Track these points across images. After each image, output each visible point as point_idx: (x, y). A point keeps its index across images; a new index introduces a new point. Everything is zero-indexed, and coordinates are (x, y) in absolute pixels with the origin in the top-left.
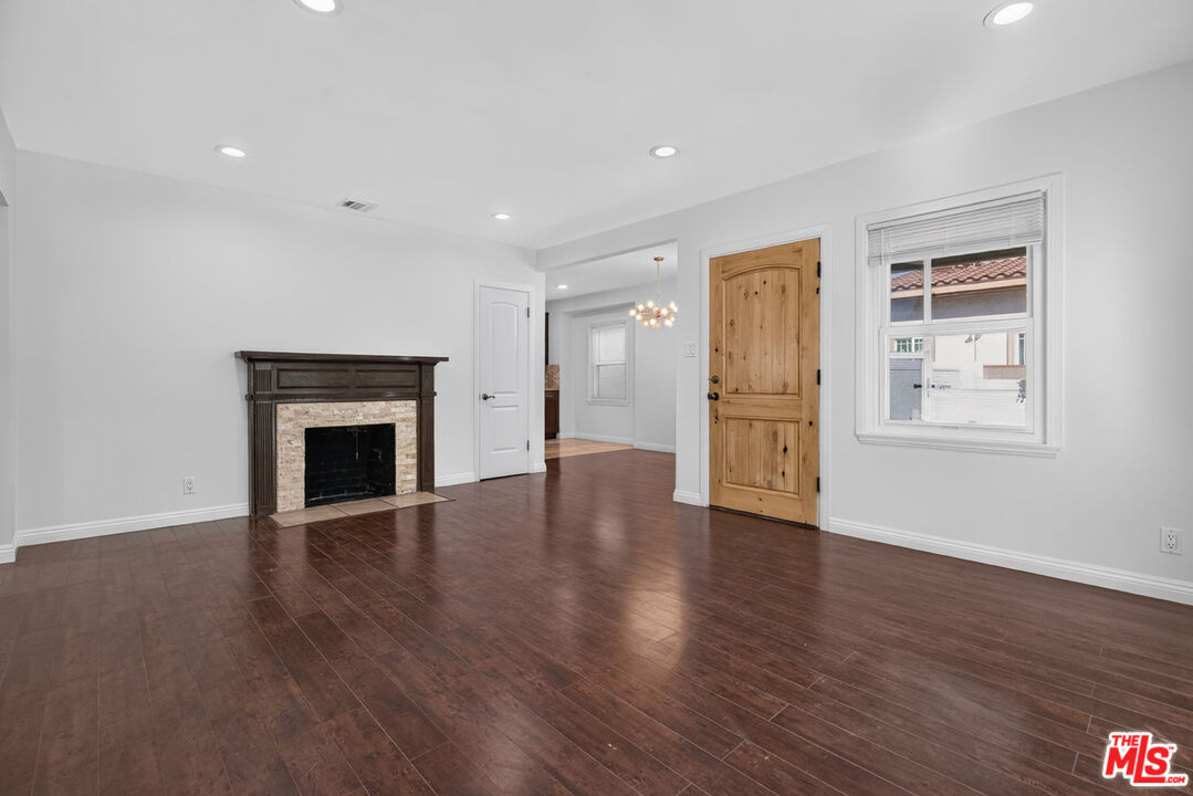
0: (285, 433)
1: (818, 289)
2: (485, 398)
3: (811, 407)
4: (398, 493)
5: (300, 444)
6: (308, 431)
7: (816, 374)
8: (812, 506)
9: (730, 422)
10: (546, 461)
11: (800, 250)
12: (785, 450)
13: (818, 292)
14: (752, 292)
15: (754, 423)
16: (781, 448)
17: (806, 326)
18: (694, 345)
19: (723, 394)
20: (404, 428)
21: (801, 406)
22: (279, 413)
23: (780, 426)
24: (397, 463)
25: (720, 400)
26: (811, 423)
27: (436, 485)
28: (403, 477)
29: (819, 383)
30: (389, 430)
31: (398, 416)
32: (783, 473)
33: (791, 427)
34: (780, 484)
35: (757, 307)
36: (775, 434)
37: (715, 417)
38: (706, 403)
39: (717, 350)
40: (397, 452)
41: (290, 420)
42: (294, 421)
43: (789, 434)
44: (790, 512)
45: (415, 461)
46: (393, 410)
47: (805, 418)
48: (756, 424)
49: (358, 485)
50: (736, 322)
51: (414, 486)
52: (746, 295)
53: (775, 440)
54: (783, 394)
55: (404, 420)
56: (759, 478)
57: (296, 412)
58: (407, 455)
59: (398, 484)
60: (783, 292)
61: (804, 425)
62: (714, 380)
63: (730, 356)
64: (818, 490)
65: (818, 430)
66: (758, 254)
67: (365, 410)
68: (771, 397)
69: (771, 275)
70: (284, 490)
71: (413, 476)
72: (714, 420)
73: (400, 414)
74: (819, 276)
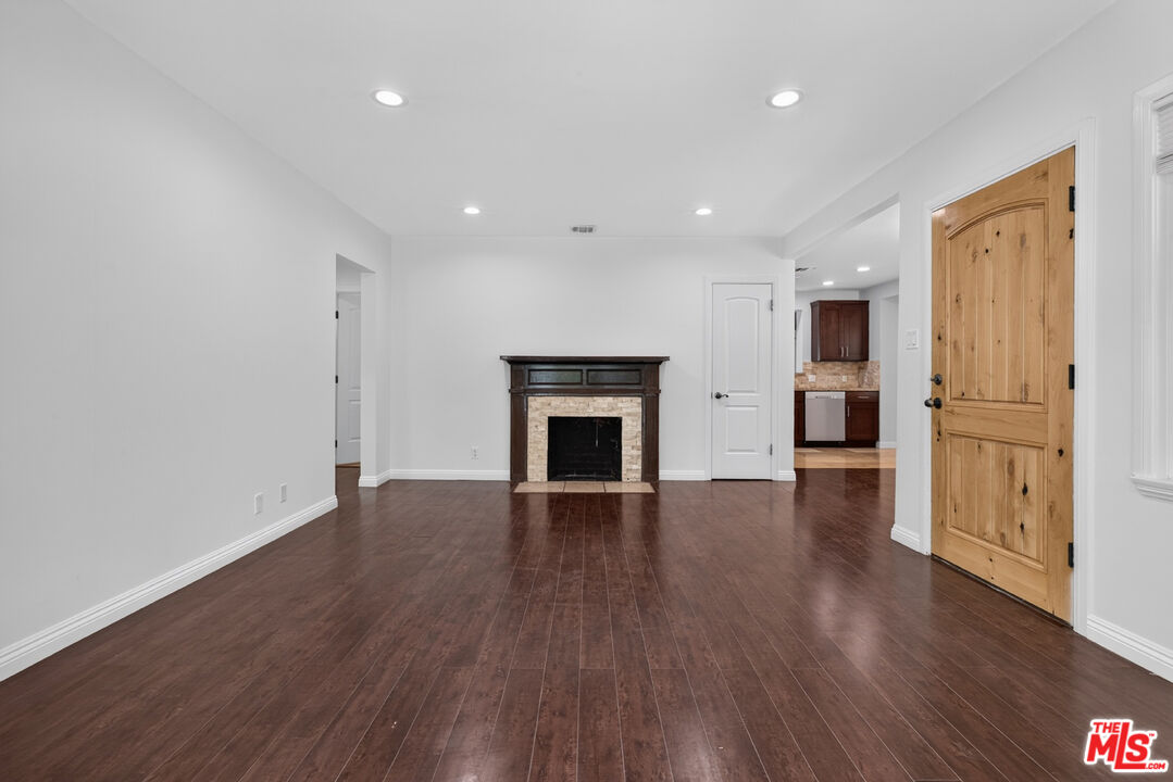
0: (534, 419)
1: (1072, 231)
2: (718, 396)
3: (1062, 426)
4: (623, 479)
5: (544, 428)
6: (550, 418)
7: (1068, 371)
8: (1063, 590)
9: (956, 440)
10: (796, 470)
11: (1045, 174)
12: (1025, 490)
13: (1071, 236)
14: (981, 250)
15: (985, 444)
16: (1019, 487)
17: (1054, 295)
18: (915, 333)
19: (947, 400)
20: (630, 422)
21: (1046, 423)
22: (529, 403)
23: (1019, 452)
24: (623, 452)
25: (943, 408)
26: (1061, 452)
27: (660, 478)
28: (629, 466)
29: (1072, 385)
30: (615, 423)
31: (624, 410)
32: (1022, 526)
33: (1033, 454)
34: (1019, 543)
35: (989, 270)
36: (1011, 463)
37: (938, 434)
38: (928, 412)
39: (939, 338)
40: (624, 442)
41: (537, 409)
42: (541, 410)
43: (1031, 467)
44: (1032, 590)
45: (640, 452)
46: (620, 405)
47: (1053, 443)
48: (987, 446)
49: (605, 469)
50: (962, 296)
51: (639, 475)
52: (975, 255)
53: (1011, 472)
54: (1022, 402)
55: (629, 414)
56: (991, 528)
57: (543, 403)
58: (633, 448)
59: (624, 472)
60: (1023, 242)
61: (1050, 454)
62: (937, 381)
63: (955, 345)
64: (1071, 564)
65: (1071, 464)
67: (595, 404)
68: (1007, 405)
69: (1007, 222)
70: (533, 464)
71: (638, 466)
72: (937, 436)
73: (628, 410)
74: (1072, 209)
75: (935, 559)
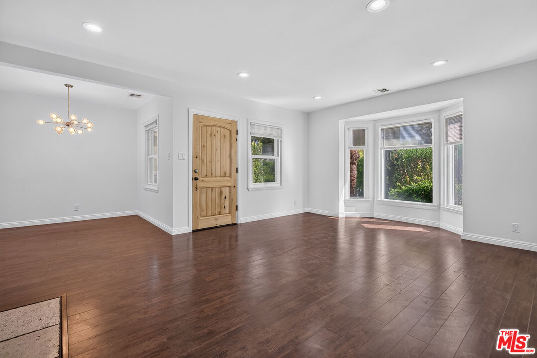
3: (235, 181)
7: (236, 169)
8: (235, 217)
9: (202, 190)
11: (230, 123)
12: (226, 198)
13: (237, 140)
14: (213, 135)
16: (224, 198)
17: (233, 151)
19: (199, 177)
21: (231, 181)
23: (223, 189)
25: (198, 180)
26: (234, 187)
29: (237, 172)
32: (225, 207)
33: (228, 189)
34: (223, 211)
35: (215, 141)
36: (222, 192)
37: (196, 189)
38: (191, 182)
39: (196, 157)
43: (227, 192)
44: (227, 220)
47: (233, 185)
48: (214, 189)
50: (205, 146)
52: (211, 135)
53: (222, 194)
54: (225, 176)
56: (215, 212)
60: (225, 137)
61: (232, 188)
62: (195, 171)
63: (203, 160)
64: (237, 210)
65: (237, 189)
66: (215, 119)
68: (220, 178)
69: (220, 130)
74: (237, 134)
75: (194, 231)
